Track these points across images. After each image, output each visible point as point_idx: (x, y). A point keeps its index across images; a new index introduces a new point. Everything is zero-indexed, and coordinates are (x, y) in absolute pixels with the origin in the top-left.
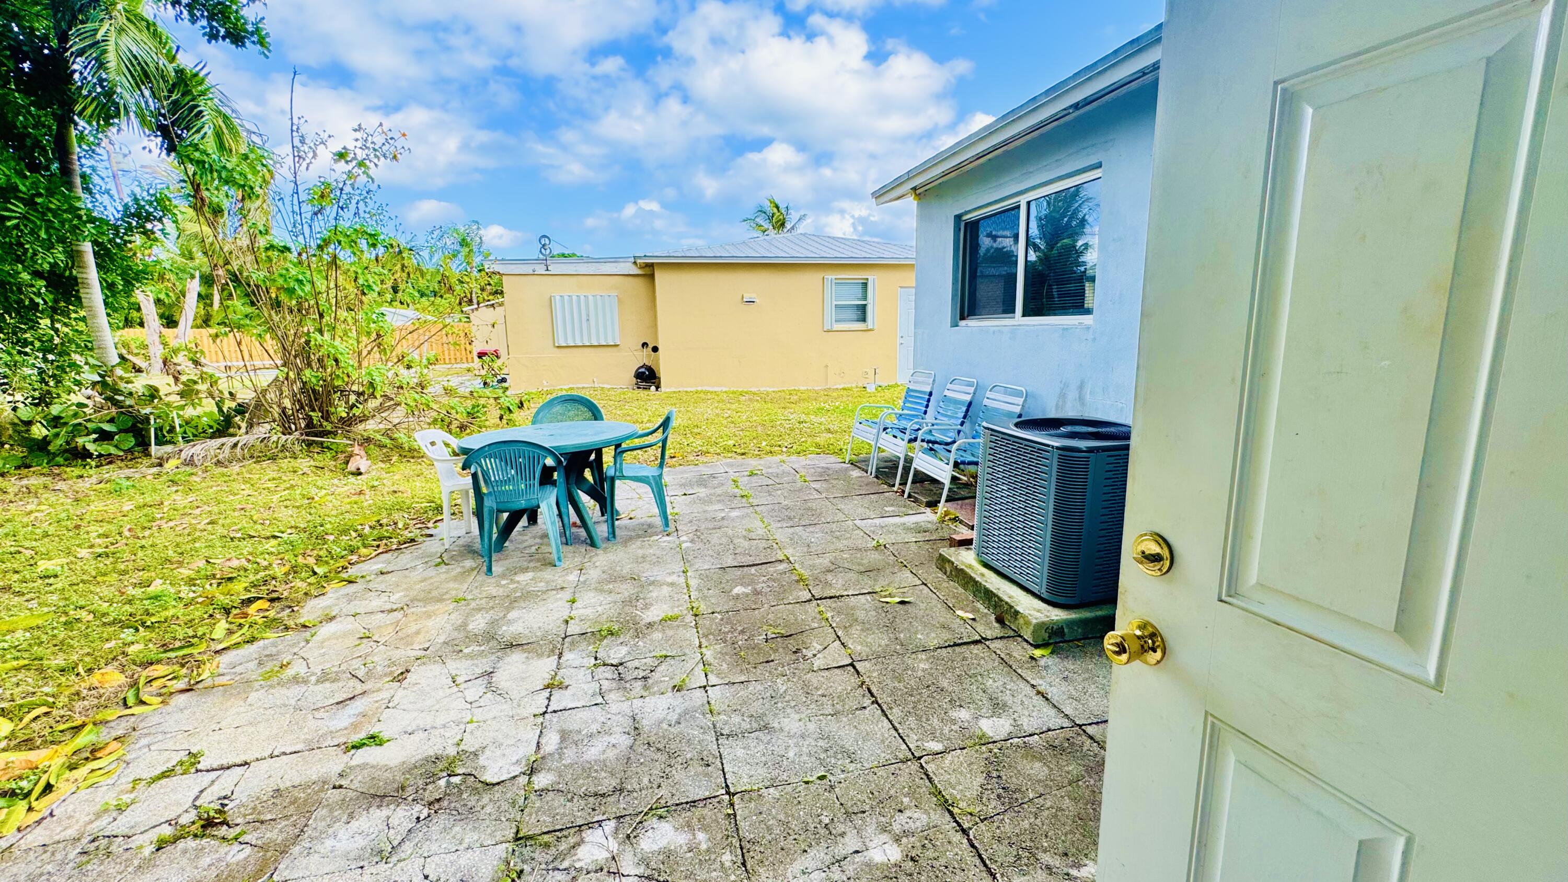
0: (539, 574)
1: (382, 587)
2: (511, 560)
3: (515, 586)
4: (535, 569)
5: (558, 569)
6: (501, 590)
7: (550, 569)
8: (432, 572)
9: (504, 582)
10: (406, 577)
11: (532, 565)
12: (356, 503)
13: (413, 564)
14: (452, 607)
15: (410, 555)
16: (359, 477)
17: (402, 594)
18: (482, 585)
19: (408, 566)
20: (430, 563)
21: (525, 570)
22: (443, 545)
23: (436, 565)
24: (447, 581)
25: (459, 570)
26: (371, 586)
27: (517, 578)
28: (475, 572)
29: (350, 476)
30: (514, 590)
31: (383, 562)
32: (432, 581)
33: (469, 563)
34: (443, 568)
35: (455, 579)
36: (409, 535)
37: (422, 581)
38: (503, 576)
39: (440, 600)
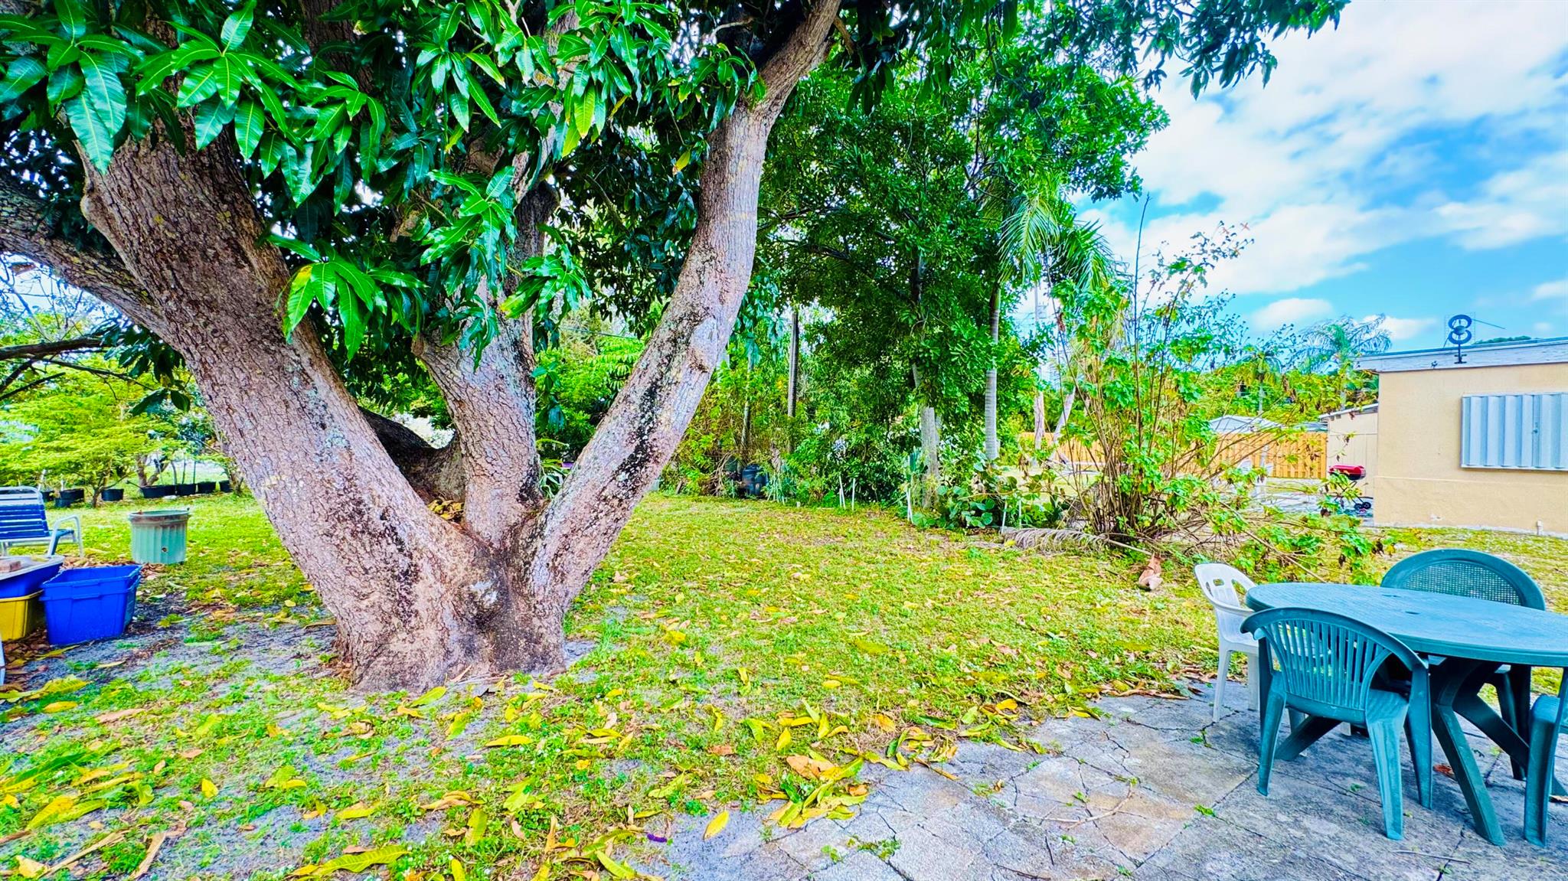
0: (1348, 835)
1: (1121, 740)
2: (1304, 784)
3: (1299, 834)
4: (1344, 820)
5: (1391, 845)
6: (1274, 828)
7: (1372, 836)
8: (1183, 748)
9: (1282, 818)
10: (1152, 739)
11: (1339, 809)
12: (1132, 622)
13: (1165, 726)
14: (1192, 816)
15: (1167, 711)
16: (1146, 594)
17: (1139, 761)
18: (1246, 805)
19: (1159, 726)
20: (1186, 734)
21: (1327, 814)
22: (1212, 714)
23: (1193, 741)
24: (1198, 770)
25: (1221, 762)
26: (1112, 732)
27: (1307, 822)
28: (1243, 778)
29: (1138, 590)
30: (1296, 843)
31: (1134, 706)
32: (1180, 761)
33: (1238, 758)
34: (1201, 750)
35: (1212, 773)
36: (1176, 683)
37: (1168, 755)
38: (1284, 806)
39: (1181, 797)
